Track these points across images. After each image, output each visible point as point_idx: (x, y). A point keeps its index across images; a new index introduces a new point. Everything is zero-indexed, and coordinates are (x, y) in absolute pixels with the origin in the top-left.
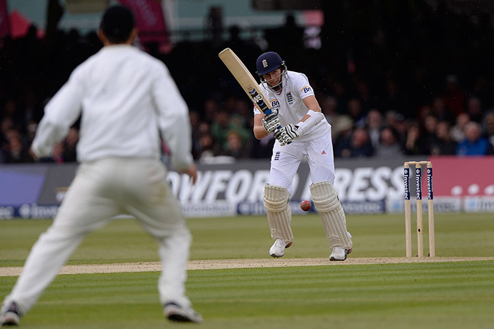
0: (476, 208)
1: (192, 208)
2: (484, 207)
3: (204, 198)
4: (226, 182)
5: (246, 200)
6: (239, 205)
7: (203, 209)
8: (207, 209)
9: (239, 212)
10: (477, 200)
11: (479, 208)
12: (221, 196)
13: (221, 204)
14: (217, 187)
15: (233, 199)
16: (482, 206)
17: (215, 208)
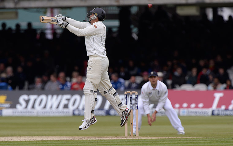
0: (186, 114)
1: (52, 112)
2: (189, 114)
3: (58, 107)
4: (68, 100)
5: (77, 108)
6: (74, 111)
7: (57, 112)
8: (59, 112)
9: (74, 114)
10: (186, 110)
11: (187, 114)
12: (66, 106)
13: (66, 110)
14: (64, 102)
15: (71, 108)
16: (188, 113)
17: (63, 112)
